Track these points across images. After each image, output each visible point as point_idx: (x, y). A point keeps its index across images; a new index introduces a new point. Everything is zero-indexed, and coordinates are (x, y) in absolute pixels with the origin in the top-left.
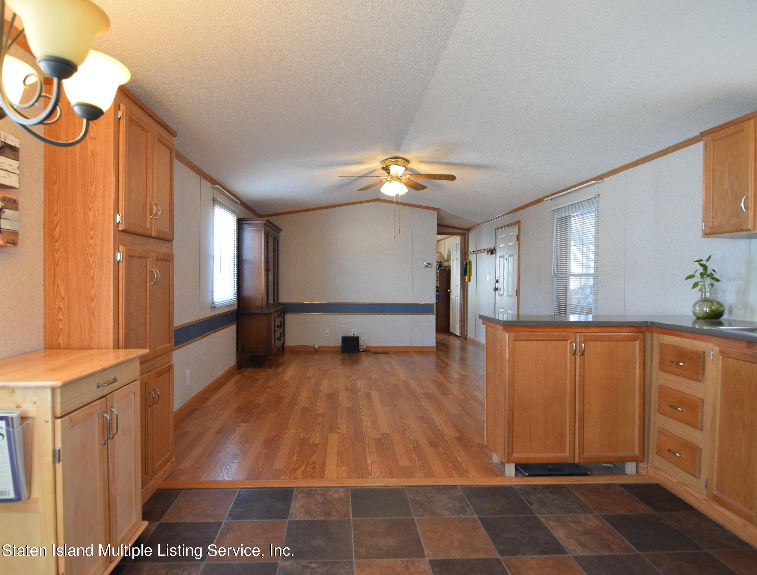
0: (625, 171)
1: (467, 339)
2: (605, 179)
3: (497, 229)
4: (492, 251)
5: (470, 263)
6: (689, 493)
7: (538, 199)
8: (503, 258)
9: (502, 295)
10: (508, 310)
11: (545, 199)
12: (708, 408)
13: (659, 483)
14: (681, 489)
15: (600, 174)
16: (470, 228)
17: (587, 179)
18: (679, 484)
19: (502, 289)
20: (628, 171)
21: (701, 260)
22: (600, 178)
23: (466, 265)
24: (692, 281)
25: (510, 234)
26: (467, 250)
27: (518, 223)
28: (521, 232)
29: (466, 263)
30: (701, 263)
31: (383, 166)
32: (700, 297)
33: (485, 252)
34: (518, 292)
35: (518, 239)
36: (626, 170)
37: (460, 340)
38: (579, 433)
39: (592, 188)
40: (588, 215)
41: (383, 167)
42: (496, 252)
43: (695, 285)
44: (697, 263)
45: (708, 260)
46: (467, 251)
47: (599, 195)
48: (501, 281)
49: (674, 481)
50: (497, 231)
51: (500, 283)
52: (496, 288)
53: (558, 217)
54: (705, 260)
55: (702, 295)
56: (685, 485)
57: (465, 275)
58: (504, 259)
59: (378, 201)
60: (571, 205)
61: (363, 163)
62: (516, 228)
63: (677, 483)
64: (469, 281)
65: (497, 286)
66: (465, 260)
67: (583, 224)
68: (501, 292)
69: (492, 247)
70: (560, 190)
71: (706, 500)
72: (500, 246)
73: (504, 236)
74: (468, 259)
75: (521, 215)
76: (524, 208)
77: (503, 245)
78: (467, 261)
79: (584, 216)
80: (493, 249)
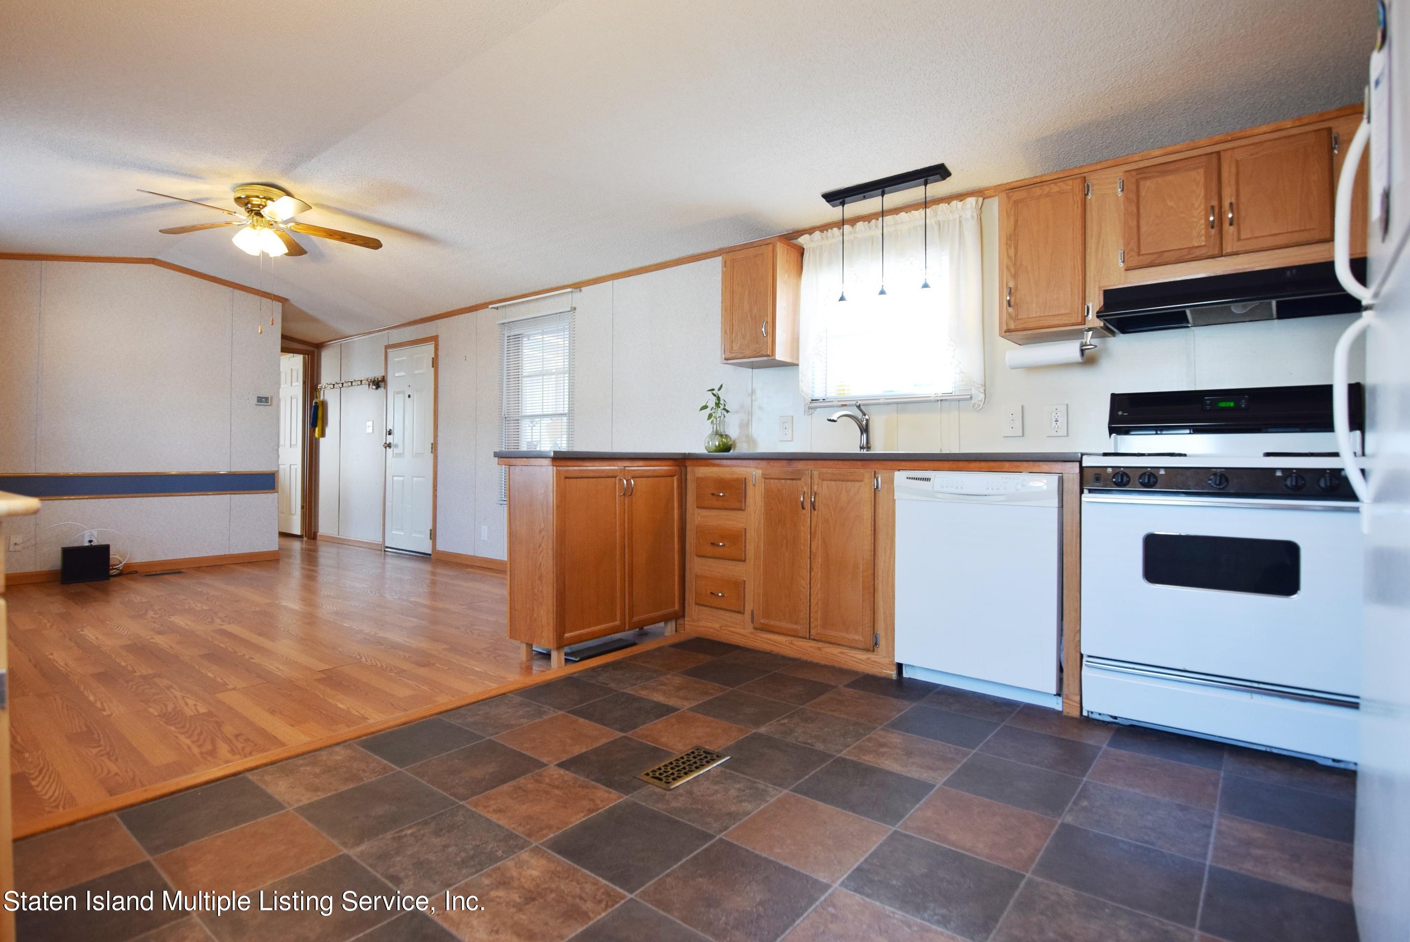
0: (611, 281)
1: (318, 538)
2: (583, 289)
3: (387, 347)
4: (378, 383)
5: (324, 404)
6: (734, 632)
7: (474, 304)
8: (401, 395)
9: (400, 455)
10: (414, 477)
11: (490, 306)
12: (752, 535)
13: (699, 636)
14: (725, 632)
15: (577, 280)
16: (324, 343)
17: (562, 284)
18: (723, 628)
19: (401, 446)
20: (615, 281)
21: (713, 390)
22: (578, 286)
23: (316, 407)
24: (707, 412)
25: (416, 356)
26: (315, 382)
27: (435, 339)
28: (440, 353)
29: (316, 403)
30: (714, 392)
31: (238, 195)
32: (711, 430)
33: (361, 384)
34: (434, 447)
35: (435, 363)
36: (613, 280)
37: (302, 541)
38: (629, 593)
39: (564, 298)
40: (559, 334)
41: (240, 198)
42: (385, 387)
43: (710, 416)
44: (710, 392)
45: (719, 389)
46: (315, 384)
47: (575, 309)
48: (397, 432)
49: (717, 626)
50: (389, 351)
51: (395, 434)
52: (388, 443)
53: (509, 334)
54: (716, 389)
55: (713, 428)
56: (729, 627)
57: (314, 425)
58: (404, 396)
59: (153, 263)
60: (533, 318)
61: (201, 178)
62: (430, 348)
63: (720, 627)
64: (323, 434)
65: (390, 439)
66: (312, 399)
67: (543, 347)
68: (396, 451)
69: (378, 374)
70: (514, 295)
71: (752, 633)
72: (395, 374)
73: (405, 358)
74: (320, 398)
75: (440, 328)
76: (446, 317)
77: (403, 374)
78: (317, 401)
79: (544, 336)
80: (380, 379)
